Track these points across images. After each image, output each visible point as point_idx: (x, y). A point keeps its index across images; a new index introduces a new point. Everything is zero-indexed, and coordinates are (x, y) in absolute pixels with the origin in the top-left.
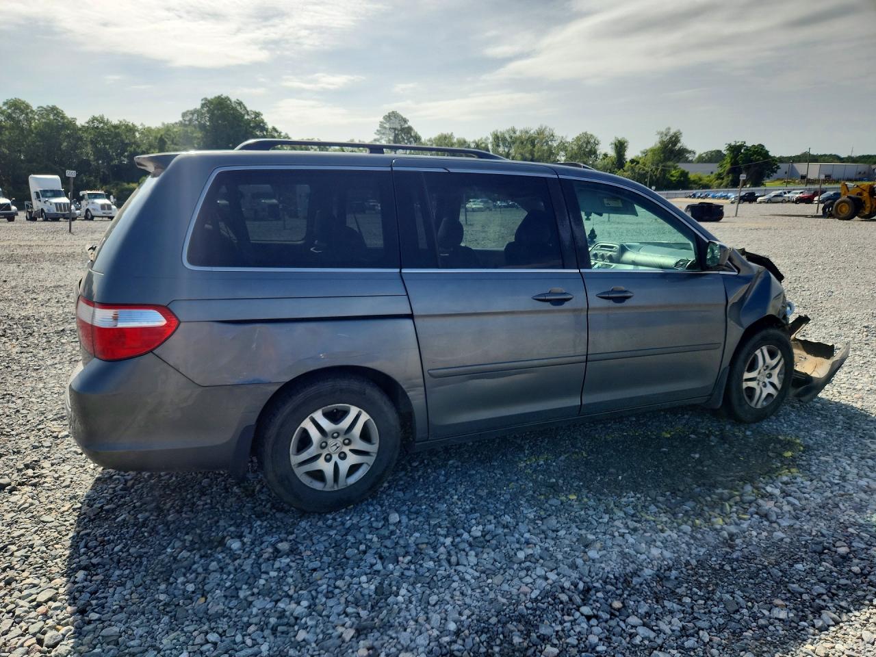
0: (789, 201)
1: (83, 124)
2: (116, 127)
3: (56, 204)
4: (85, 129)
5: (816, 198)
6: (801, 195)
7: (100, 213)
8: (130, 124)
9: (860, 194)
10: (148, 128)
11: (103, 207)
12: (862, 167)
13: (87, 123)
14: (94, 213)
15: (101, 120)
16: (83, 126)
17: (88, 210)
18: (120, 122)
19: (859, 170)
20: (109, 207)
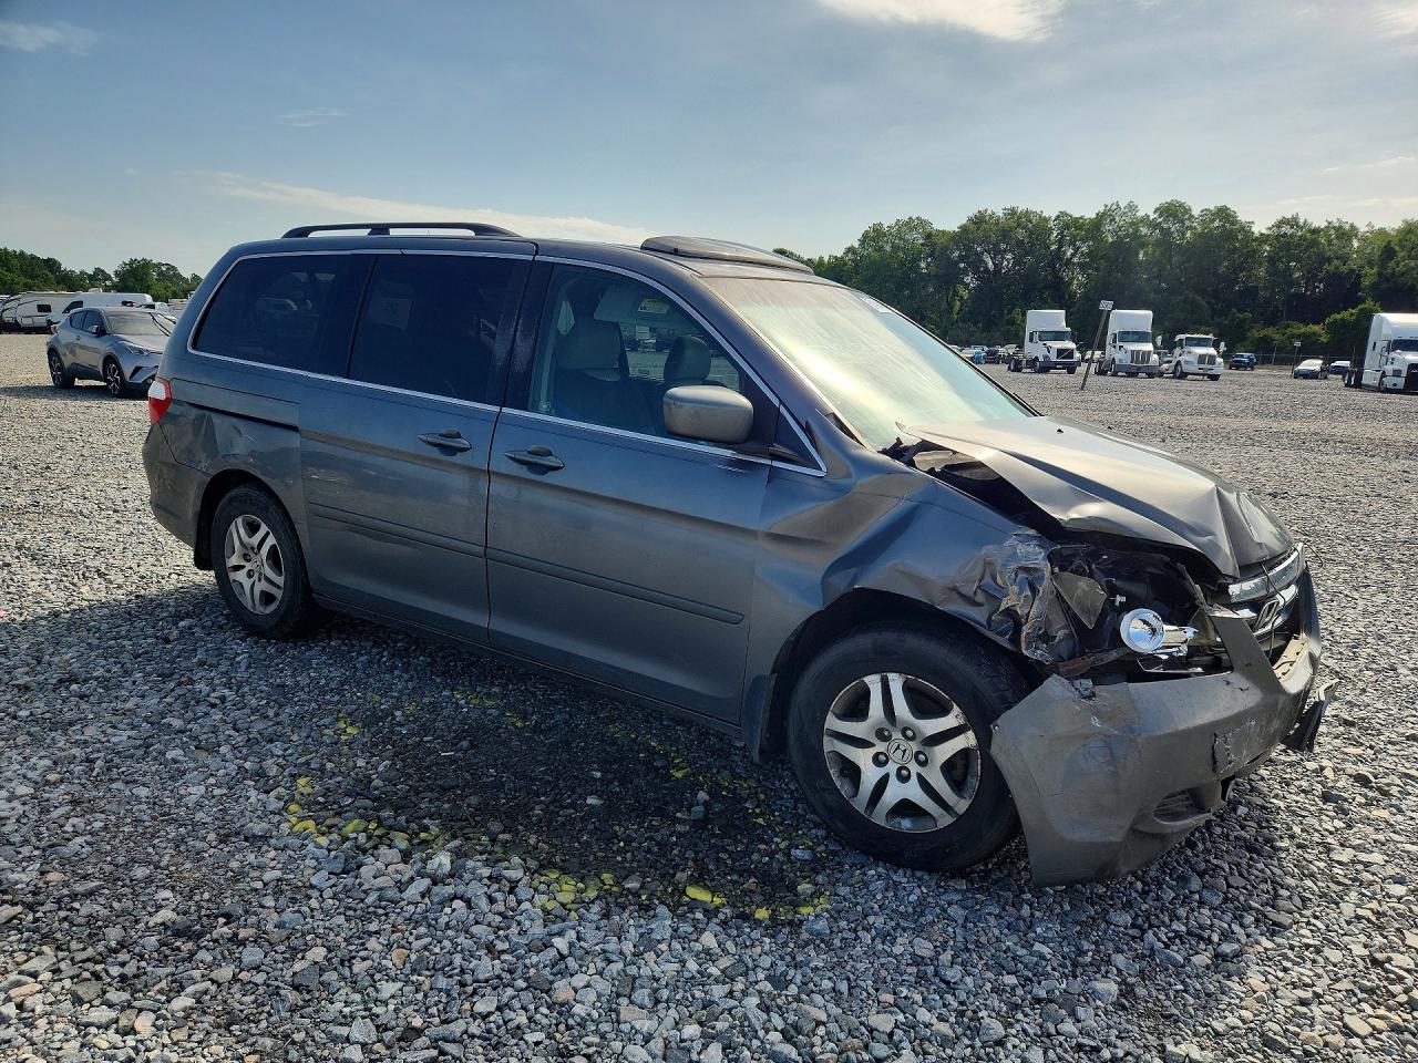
1: (1264, 231)
2: (1316, 231)
3: (1133, 352)
4: (1263, 239)
7: (1194, 368)
8: (1347, 227)
10: (1381, 229)
11: (1201, 359)
13: (1270, 229)
14: (1186, 368)
15: (1293, 222)
16: (1262, 234)
17: (1179, 363)
18: (1330, 223)
20: (1212, 360)
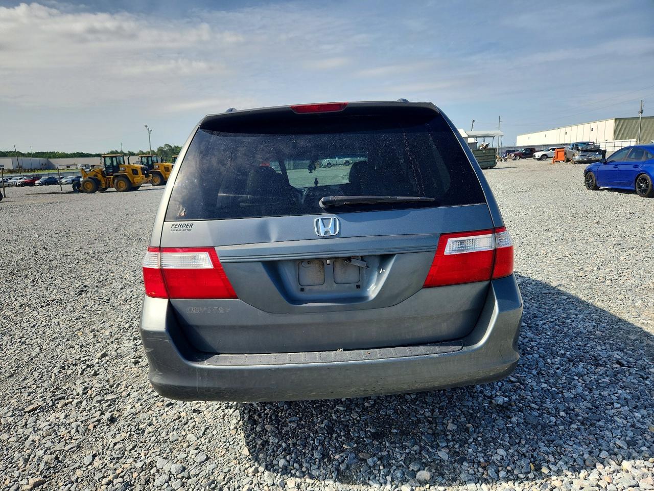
0: (13, 186)
5: (36, 182)
6: (22, 180)
9: (96, 175)
12: (43, 160)
19: (41, 162)
